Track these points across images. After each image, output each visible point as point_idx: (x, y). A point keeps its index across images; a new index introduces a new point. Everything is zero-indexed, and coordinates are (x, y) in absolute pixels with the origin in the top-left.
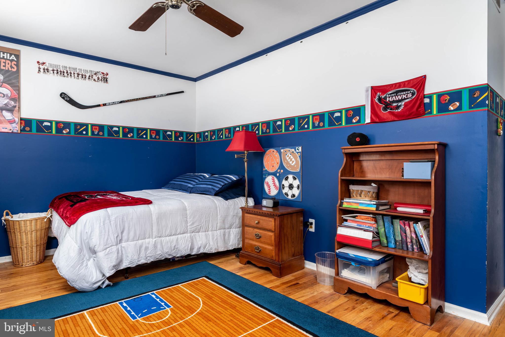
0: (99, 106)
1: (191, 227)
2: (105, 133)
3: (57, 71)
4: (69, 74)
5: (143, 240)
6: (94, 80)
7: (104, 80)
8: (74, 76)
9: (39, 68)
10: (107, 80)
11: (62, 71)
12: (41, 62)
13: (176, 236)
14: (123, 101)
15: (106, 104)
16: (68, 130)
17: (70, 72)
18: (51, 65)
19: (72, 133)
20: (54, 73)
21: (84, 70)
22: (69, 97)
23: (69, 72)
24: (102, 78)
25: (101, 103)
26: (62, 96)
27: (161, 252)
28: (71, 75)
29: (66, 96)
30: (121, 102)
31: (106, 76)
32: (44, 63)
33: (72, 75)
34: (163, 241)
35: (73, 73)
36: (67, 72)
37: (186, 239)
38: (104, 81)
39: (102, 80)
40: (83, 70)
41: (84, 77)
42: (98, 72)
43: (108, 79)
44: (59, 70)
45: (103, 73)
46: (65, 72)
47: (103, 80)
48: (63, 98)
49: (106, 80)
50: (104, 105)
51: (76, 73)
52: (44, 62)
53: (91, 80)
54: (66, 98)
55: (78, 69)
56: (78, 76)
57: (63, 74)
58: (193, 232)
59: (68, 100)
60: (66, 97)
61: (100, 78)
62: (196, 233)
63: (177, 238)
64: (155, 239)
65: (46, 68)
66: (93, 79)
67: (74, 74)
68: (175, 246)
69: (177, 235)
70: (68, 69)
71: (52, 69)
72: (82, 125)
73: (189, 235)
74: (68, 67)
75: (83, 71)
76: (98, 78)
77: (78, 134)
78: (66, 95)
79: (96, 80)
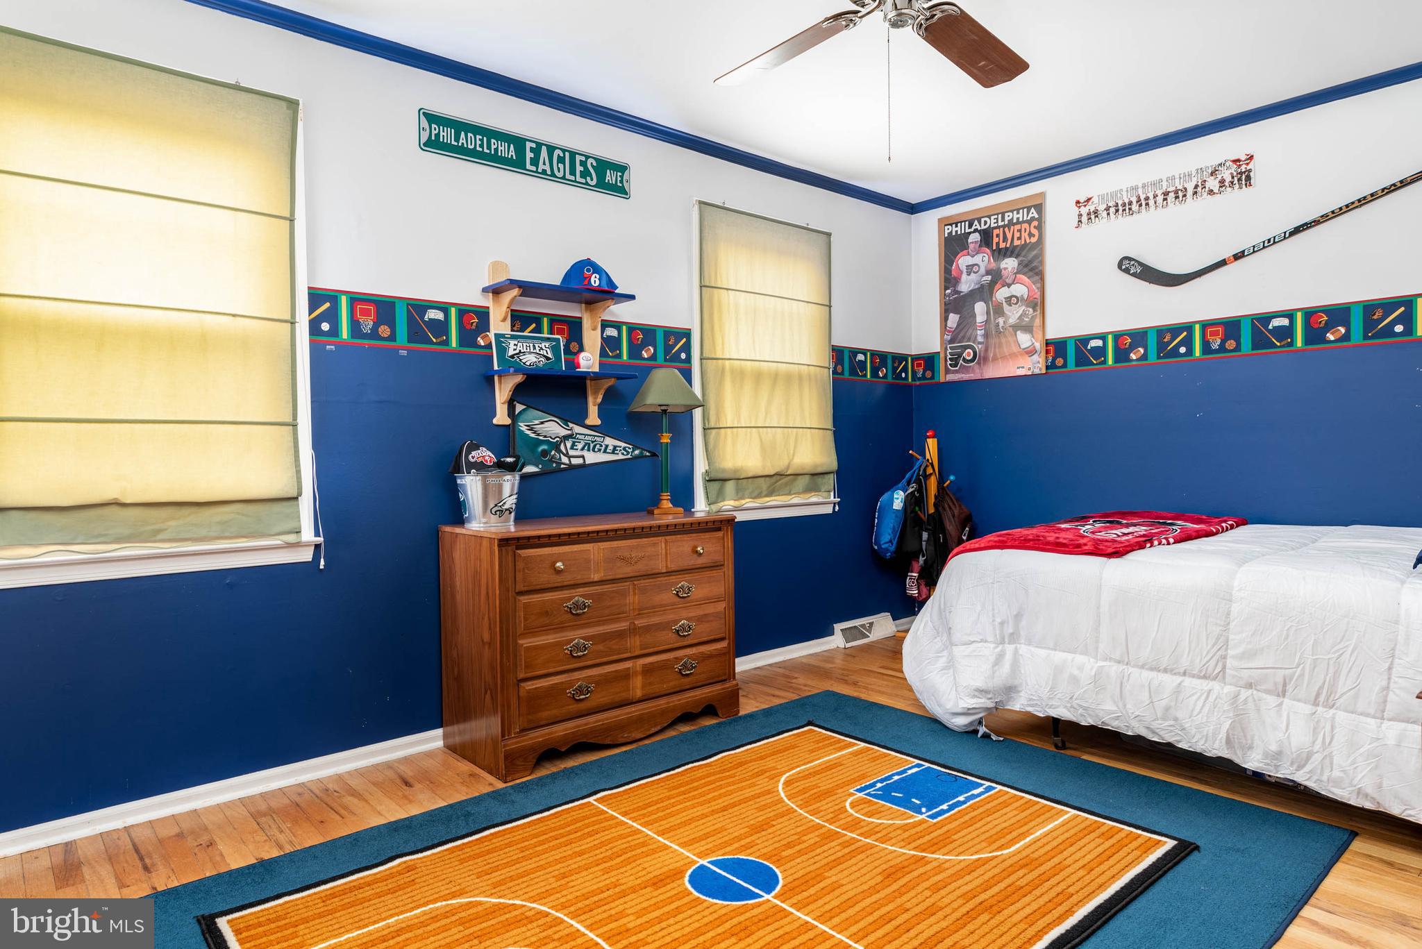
0: (1223, 263)
1: (1236, 663)
2: (1242, 340)
3: (1117, 205)
4: (1144, 203)
5: (1065, 655)
6: (1211, 192)
7: (1239, 180)
8: (1155, 203)
9: (1080, 215)
10: (1248, 178)
11: (1127, 201)
12: (1082, 201)
13: (1174, 677)
14: (1306, 224)
15: (1243, 252)
16: (1142, 350)
17: (1145, 196)
18: (1102, 197)
19: (1152, 357)
20: (1108, 214)
21: (1182, 176)
22: (1140, 264)
23: (1142, 197)
24: (1233, 177)
25: (1227, 254)
26: (1123, 267)
27: (1116, 708)
28: (1147, 204)
29: (1132, 263)
30: (1297, 231)
31: (1247, 164)
32: (1089, 200)
33: (1151, 202)
34: (1126, 678)
35: (1151, 197)
36: (1139, 200)
37: (1212, 699)
38: (1240, 184)
39: (1232, 183)
40: (1177, 176)
41: (1180, 194)
42: (1220, 165)
43: (1252, 174)
44: (1120, 203)
45: (1235, 161)
46: (1134, 200)
47: (1236, 181)
48: (1127, 271)
49: (1245, 178)
50: (1239, 256)
51: (1159, 195)
52: (1089, 197)
53: (1202, 196)
54: (1133, 268)
55: (1165, 180)
56: (1165, 199)
57: (1130, 209)
58: (1250, 686)
59: (1139, 271)
60: (1133, 265)
61: (1228, 179)
62: (1264, 696)
63: (1175, 684)
64: (1101, 663)
65: (1092, 209)
66: (1207, 189)
67: (1154, 197)
68: (1167, 709)
69: (1178, 674)
70: (1140, 191)
71: (1105, 206)
72: (1175, 330)
73: (1228, 689)
74: (1140, 185)
75: (1177, 181)
76: (1222, 182)
77: (1166, 356)
78: (1134, 260)
79: (1216, 190)
